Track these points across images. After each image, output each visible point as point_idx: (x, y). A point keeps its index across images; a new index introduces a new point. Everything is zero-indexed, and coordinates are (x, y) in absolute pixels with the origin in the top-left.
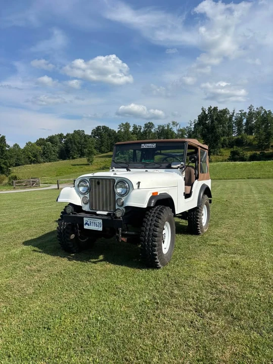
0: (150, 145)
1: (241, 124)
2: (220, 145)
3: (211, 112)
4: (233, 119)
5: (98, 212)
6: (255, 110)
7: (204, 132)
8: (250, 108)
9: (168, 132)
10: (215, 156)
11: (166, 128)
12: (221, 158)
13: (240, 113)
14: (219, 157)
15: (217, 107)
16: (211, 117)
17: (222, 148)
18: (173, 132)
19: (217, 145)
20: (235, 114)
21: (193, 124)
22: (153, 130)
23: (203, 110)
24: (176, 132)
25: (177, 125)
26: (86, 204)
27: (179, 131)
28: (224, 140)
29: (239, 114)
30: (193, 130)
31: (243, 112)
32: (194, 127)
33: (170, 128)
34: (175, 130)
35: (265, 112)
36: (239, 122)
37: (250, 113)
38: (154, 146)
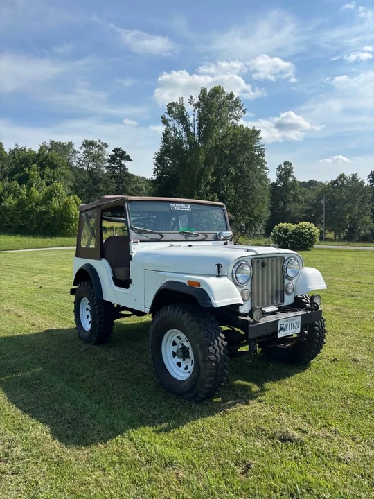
26: (245, 301)
38: (189, 208)
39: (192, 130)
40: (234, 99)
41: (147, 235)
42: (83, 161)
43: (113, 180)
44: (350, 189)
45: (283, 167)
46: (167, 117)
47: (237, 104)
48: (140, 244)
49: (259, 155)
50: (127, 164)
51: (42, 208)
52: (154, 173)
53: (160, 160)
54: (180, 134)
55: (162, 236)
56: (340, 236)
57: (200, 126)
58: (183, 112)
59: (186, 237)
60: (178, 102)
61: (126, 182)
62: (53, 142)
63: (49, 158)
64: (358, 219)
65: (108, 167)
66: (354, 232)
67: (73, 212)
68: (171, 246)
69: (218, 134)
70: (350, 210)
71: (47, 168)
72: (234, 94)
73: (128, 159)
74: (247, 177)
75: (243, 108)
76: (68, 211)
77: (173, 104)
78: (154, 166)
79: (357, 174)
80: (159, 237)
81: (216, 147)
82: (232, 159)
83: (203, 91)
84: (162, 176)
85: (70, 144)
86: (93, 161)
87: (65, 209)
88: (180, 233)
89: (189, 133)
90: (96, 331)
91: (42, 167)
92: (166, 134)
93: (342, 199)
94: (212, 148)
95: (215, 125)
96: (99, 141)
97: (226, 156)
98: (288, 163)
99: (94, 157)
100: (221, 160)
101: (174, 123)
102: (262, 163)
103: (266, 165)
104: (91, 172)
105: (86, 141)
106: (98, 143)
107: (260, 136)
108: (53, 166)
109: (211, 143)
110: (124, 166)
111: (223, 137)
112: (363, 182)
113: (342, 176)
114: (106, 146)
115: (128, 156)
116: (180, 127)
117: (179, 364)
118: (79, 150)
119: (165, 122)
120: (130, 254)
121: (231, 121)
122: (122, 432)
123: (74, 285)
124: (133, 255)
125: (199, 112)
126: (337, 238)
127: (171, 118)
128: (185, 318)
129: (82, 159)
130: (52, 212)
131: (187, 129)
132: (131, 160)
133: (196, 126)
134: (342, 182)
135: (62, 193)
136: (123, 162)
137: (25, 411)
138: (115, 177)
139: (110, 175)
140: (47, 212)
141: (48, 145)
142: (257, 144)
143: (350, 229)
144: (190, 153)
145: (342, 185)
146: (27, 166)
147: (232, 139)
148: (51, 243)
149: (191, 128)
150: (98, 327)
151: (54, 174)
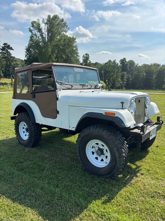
38: (82, 70)
39: (44, 36)
40: (64, 22)
41: (65, 86)
44: (113, 67)
45: (85, 56)
46: (32, 28)
47: (65, 25)
48: (62, 91)
49: (75, 50)
50: (11, 51)
52: (26, 56)
53: (28, 50)
54: (38, 38)
55: (72, 86)
56: (108, 87)
57: (48, 34)
58: (39, 27)
59: (82, 87)
60: (37, 21)
61: (11, 61)
64: (116, 80)
66: (114, 85)
68: (81, 92)
69: (57, 39)
70: (113, 75)
72: (64, 19)
73: (11, 49)
74: (71, 59)
75: (68, 27)
77: (34, 22)
78: (25, 53)
79: (116, 60)
80: (70, 87)
81: (56, 45)
82: (64, 51)
83: (49, 16)
84: (29, 58)
88: (80, 85)
89: (43, 38)
90: (33, 140)
92: (31, 37)
93: (110, 71)
94: (55, 45)
95: (55, 34)
97: (61, 50)
98: (87, 54)
100: (58, 51)
101: (35, 32)
102: (77, 53)
103: (78, 55)
107: (76, 41)
109: (54, 43)
110: (9, 52)
111: (59, 40)
112: (118, 64)
113: (110, 61)
115: (11, 47)
116: (38, 34)
117: (97, 158)
119: (31, 31)
120: (57, 97)
121: (62, 33)
122: (86, 208)
123: (14, 115)
124: (59, 97)
125: (47, 27)
126: (107, 88)
127: (33, 29)
128: (105, 133)
131: (42, 35)
132: (13, 50)
133: (46, 34)
134: (110, 64)
136: (9, 50)
137: (14, 200)
138: (5, 58)
139: (2, 57)
142: (74, 45)
143: (113, 84)
144: (44, 47)
145: (110, 65)
147: (64, 41)
149: (44, 35)
150: (34, 138)
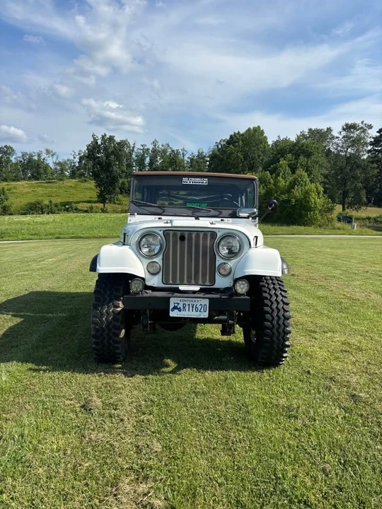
0: (198, 180)
1: (144, 163)
2: (117, 190)
3: (105, 142)
4: (134, 156)
5: (182, 288)
6: (160, 146)
7: (96, 169)
8: (155, 143)
9: (38, 165)
10: (111, 205)
11: (36, 158)
12: (119, 208)
13: (142, 148)
14: (117, 206)
15: (114, 137)
16: (106, 149)
17: (121, 194)
18: (47, 165)
19: (114, 189)
20: (135, 149)
21: (78, 157)
22: (13, 159)
23: (94, 138)
24: (52, 165)
25: (53, 155)
26: (154, 274)
27: (56, 164)
28: (123, 183)
29: (140, 149)
30: (77, 165)
31: (146, 148)
32: (78, 160)
33: (43, 158)
34: (50, 162)
35: (173, 151)
36: (141, 162)
37: (154, 151)
38: (205, 182)
42: (342, 147)
43: (375, 165)
51: (284, 197)
62: (310, 130)
63: (305, 146)
65: (369, 151)
67: (313, 201)
71: (301, 157)
76: (307, 199)
80: (161, 211)
85: (329, 130)
86: (352, 146)
87: (305, 197)
91: (297, 156)
96: (362, 123)
99: (353, 141)
104: (349, 159)
105: (347, 125)
106: (361, 125)
108: (308, 155)
114: (370, 127)
118: (338, 135)
129: (341, 145)
130: (294, 200)
135: (305, 182)
138: (377, 162)
139: (371, 160)
140: (289, 201)
141: (306, 133)
146: (282, 156)
148: (283, 230)
151: (307, 162)
